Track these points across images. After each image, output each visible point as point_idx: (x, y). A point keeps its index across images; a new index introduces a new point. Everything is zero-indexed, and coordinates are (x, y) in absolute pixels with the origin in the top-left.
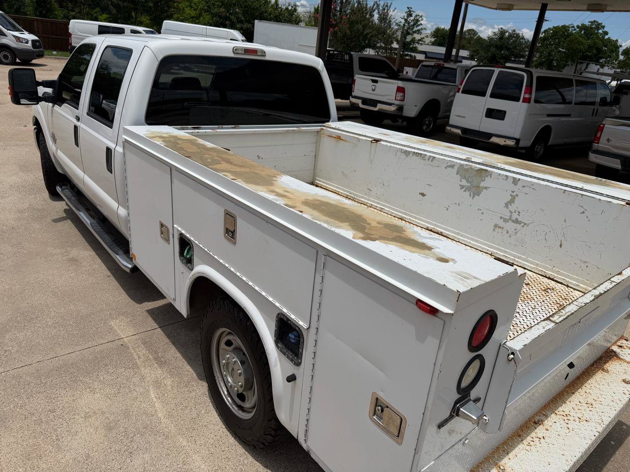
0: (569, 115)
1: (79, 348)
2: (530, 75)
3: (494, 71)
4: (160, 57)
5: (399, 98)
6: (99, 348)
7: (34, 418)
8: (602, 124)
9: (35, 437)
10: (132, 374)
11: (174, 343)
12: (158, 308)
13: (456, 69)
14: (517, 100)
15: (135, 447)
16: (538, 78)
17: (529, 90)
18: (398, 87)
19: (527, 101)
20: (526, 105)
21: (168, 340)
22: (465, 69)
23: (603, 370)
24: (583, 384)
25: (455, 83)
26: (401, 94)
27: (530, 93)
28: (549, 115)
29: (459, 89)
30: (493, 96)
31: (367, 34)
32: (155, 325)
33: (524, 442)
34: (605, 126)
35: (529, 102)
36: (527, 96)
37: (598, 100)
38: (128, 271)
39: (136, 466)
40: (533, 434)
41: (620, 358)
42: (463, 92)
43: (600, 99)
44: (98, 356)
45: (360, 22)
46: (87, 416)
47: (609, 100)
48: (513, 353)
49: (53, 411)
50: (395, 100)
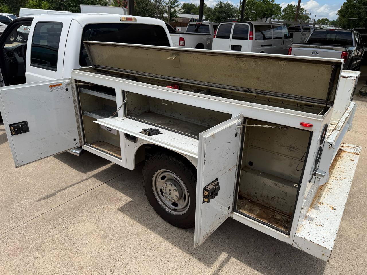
0: (271, 45)
1: (62, 202)
2: (251, 25)
3: (232, 24)
4: (83, 26)
5: (181, 44)
6: (75, 200)
7: (57, 242)
8: (290, 47)
9: (64, 251)
10: (102, 209)
11: (117, 190)
12: (98, 173)
13: (208, 25)
14: (247, 39)
15: (124, 243)
16: (255, 26)
17: (252, 33)
18: (180, 38)
19: (251, 39)
20: (251, 41)
21: (113, 189)
22: (213, 25)
23: (341, 157)
24: (336, 165)
25: (209, 33)
26: (183, 41)
27: (253, 35)
28: (262, 46)
29: (215, 36)
30: (233, 38)
31: (149, 9)
32: (101, 183)
33: (325, 191)
34: (292, 48)
35: (253, 40)
36: (251, 36)
37: (283, 36)
38: (78, 155)
39: (129, 252)
40: (327, 188)
41: (345, 151)
42: (217, 38)
43: (284, 36)
44: (77, 204)
45: (144, 2)
46: (88, 235)
47: (288, 36)
48: (331, 144)
49: (67, 236)
50: (180, 45)
